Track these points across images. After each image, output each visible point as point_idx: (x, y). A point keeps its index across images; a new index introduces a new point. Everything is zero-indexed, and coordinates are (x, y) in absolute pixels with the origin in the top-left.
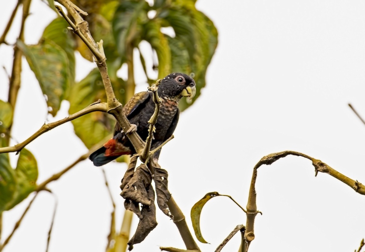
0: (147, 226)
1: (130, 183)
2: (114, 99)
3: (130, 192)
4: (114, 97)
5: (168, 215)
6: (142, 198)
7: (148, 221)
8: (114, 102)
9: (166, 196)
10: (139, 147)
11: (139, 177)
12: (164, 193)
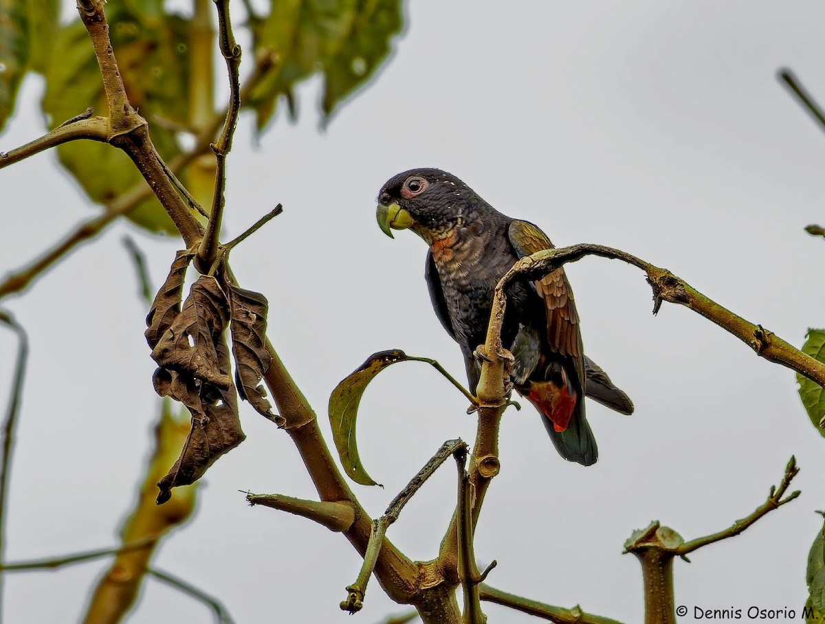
0: (215, 441)
1: (178, 328)
2: (126, 109)
3: (177, 349)
4: (126, 102)
5: (268, 415)
6: (209, 367)
7: (218, 429)
8: (127, 114)
9: (260, 365)
10: (193, 234)
11: (201, 311)
12: (255, 357)
